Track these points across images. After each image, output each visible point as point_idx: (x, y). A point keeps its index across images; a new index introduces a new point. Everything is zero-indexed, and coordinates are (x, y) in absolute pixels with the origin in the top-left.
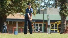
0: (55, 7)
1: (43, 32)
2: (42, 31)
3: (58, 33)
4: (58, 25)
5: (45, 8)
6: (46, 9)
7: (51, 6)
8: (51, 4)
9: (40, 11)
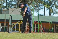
0: (17, 7)
2: (4, 31)
3: (19, 32)
4: (19, 24)
6: (8, 9)
7: (13, 6)
8: (13, 4)
9: (2, 11)
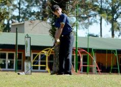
0: (43, 18)
1: (16, 71)
2: (14, 69)
3: (47, 72)
4: (47, 55)
5: (21, 20)
6: (23, 22)
7: (33, 16)
8: (34, 12)
9: (10, 26)
